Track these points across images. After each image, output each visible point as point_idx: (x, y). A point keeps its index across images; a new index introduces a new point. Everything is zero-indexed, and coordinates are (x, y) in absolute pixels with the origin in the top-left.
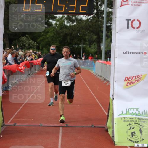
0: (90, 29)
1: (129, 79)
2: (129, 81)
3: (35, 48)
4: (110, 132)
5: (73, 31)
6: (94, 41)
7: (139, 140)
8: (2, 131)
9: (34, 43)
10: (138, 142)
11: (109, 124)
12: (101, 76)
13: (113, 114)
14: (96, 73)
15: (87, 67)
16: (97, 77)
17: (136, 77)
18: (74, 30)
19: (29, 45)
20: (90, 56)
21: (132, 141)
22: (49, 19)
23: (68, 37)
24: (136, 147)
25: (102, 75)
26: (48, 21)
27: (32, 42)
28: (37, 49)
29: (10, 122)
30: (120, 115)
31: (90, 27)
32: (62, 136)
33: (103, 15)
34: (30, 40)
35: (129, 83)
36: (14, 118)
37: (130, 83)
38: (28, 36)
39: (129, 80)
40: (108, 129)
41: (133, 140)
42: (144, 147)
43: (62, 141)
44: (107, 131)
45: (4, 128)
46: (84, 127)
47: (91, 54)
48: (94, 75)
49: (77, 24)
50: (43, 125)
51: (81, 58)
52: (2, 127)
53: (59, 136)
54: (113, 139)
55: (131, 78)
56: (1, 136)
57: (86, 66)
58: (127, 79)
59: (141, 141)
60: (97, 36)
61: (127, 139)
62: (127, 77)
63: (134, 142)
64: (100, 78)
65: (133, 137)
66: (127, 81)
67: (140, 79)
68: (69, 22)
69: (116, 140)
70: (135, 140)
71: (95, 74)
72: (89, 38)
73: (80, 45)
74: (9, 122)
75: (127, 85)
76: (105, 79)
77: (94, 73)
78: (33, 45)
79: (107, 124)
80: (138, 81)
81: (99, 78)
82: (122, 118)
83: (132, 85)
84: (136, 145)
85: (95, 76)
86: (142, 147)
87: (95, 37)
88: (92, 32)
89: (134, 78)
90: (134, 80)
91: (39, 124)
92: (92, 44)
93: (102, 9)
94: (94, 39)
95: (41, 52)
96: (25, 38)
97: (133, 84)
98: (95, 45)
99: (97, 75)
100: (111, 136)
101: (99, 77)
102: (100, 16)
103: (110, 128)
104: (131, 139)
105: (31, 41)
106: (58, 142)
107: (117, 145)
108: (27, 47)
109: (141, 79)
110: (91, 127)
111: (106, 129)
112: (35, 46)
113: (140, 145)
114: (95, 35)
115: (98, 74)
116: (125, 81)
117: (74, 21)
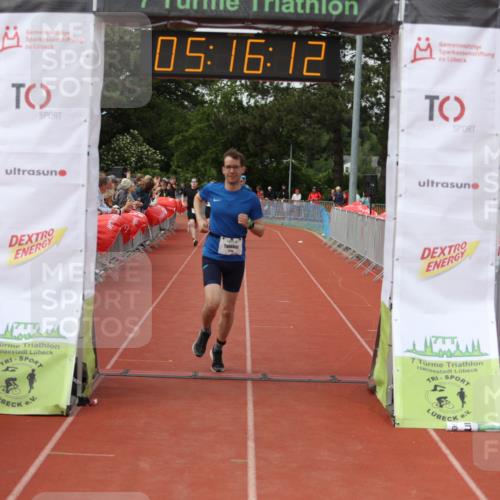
0: (313, 115)
1: (434, 252)
2: (434, 260)
3: (155, 168)
4: (381, 394)
5: (266, 120)
6: (324, 150)
7: (459, 415)
8: (94, 388)
9: (155, 153)
10: (455, 418)
11: (379, 372)
12: (347, 249)
13: (391, 346)
14: (331, 239)
15: (306, 223)
16: (335, 251)
17: (451, 247)
18: (267, 116)
19: (140, 159)
20: (314, 190)
21: (439, 417)
22: (196, 86)
23: (250, 138)
24: (449, 431)
25: (349, 246)
26: (193, 90)
27: (147, 151)
28: (162, 169)
29: (113, 367)
30: (409, 351)
31: (314, 108)
32: (256, 404)
33: (352, 77)
34: (141, 145)
35: (433, 265)
36: (120, 357)
37: (437, 265)
38: (136, 132)
39: (432, 257)
40: (375, 387)
41: (443, 415)
42: (470, 430)
43: (255, 415)
44: (373, 391)
45: (98, 382)
46: (309, 381)
47: (316, 184)
48: (325, 244)
49: (275, 99)
50: (200, 374)
51: (287, 197)
52: (93, 378)
53: (246, 404)
54: (390, 410)
55: (439, 251)
56: (96, 401)
57: (302, 219)
58: (427, 253)
59: (463, 416)
60: (332, 136)
61: (428, 411)
62: (429, 250)
63: (444, 418)
64: (345, 254)
65: (441, 406)
66: (429, 260)
67: (463, 254)
68: (254, 94)
69: (399, 412)
70: (447, 415)
71: (330, 243)
72: (310, 139)
73: (285, 161)
74: (109, 367)
75: (428, 270)
76: (359, 258)
77: (325, 240)
78: (152, 159)
79: (372, 375)
80: (456, 258)
81: (340, 254)
82: (414, 359)
83: (441, 269)
84: (449, 425)
85: (330, 247)
86: (466, 430)
87: (326, 137)
88: (319, 122)
89: (446, 251)
90: (447, 256)
91: (191, 374)
92: (317, 156)
93: (348, 59)
94: (324, 144)
95: (177, 180)
96: (128, 139)
97: (443, 266)
98: (326, 160)
99: (335, 247)
100: (385, 404)
101: (340, 250)
102: (343, 79)
103: (381, 383)
104: (438, 411)
105: (145, 148)
106: (246, 418)
107: (401, 426)
108: (133, 165)
109: (465, 254)
110: (330, 381)
111: (371, 385)
112: (158, 161)
113: (461, 425)
114: (328, 133)
115: (340, 242)
116: (423, 258)
117: (269, 93)
